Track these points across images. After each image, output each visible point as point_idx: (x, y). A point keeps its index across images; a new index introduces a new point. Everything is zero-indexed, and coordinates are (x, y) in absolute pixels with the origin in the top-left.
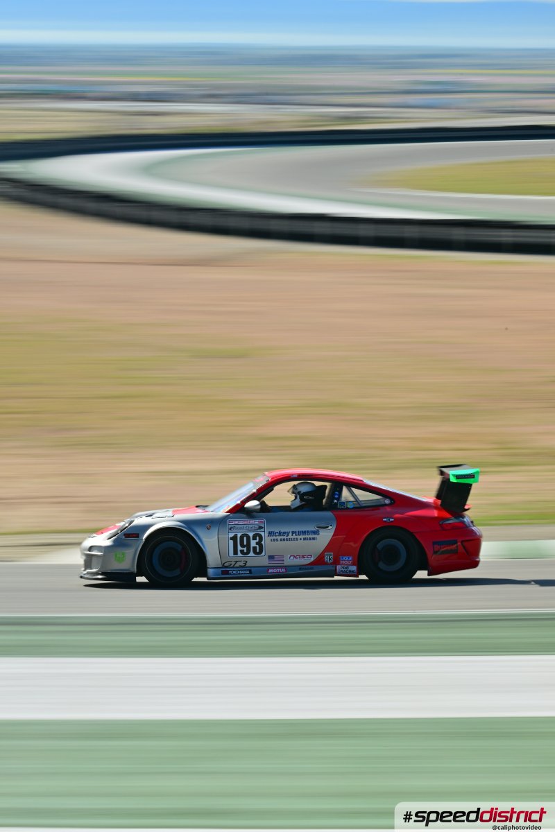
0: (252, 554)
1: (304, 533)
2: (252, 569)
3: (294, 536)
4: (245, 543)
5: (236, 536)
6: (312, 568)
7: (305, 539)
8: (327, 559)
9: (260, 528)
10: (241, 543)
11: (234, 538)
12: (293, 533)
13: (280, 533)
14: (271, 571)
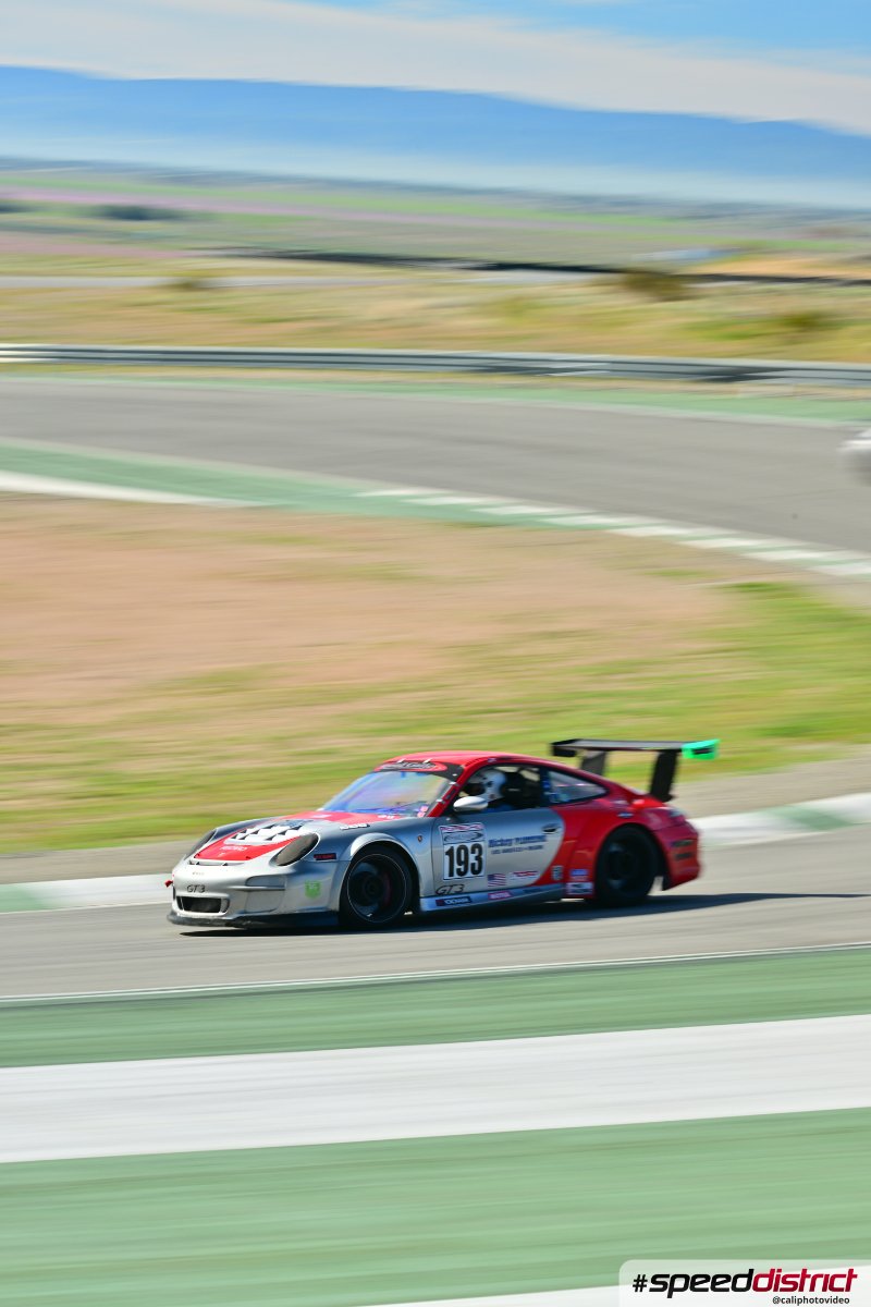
0: (469, 874)
1: (528, 839)
2: (471, 895)
3: (520, 846)
4: (463, 859)
5: (452, 849)
6: (540, 890)
7: (531, 848)
8: (556, 876)
9: (480, 835)
10: (457, 857)
11: (450, 853)
12: (517, 839)
13: (502, 840)
14: (493, 896)
